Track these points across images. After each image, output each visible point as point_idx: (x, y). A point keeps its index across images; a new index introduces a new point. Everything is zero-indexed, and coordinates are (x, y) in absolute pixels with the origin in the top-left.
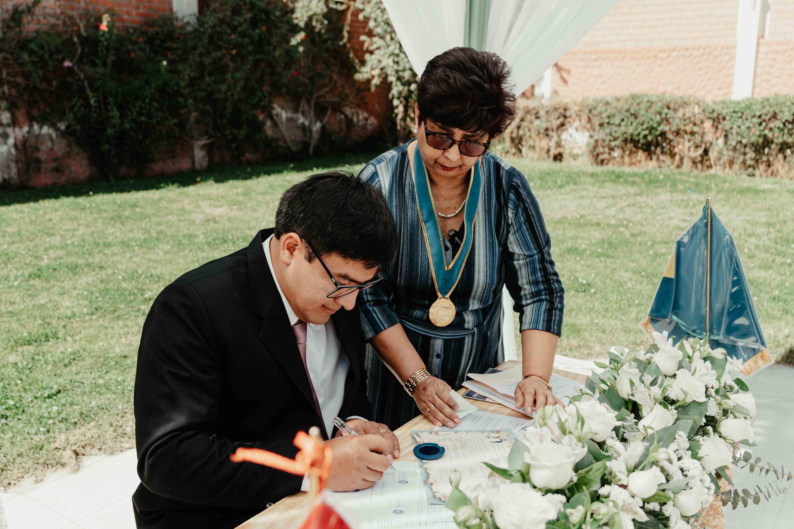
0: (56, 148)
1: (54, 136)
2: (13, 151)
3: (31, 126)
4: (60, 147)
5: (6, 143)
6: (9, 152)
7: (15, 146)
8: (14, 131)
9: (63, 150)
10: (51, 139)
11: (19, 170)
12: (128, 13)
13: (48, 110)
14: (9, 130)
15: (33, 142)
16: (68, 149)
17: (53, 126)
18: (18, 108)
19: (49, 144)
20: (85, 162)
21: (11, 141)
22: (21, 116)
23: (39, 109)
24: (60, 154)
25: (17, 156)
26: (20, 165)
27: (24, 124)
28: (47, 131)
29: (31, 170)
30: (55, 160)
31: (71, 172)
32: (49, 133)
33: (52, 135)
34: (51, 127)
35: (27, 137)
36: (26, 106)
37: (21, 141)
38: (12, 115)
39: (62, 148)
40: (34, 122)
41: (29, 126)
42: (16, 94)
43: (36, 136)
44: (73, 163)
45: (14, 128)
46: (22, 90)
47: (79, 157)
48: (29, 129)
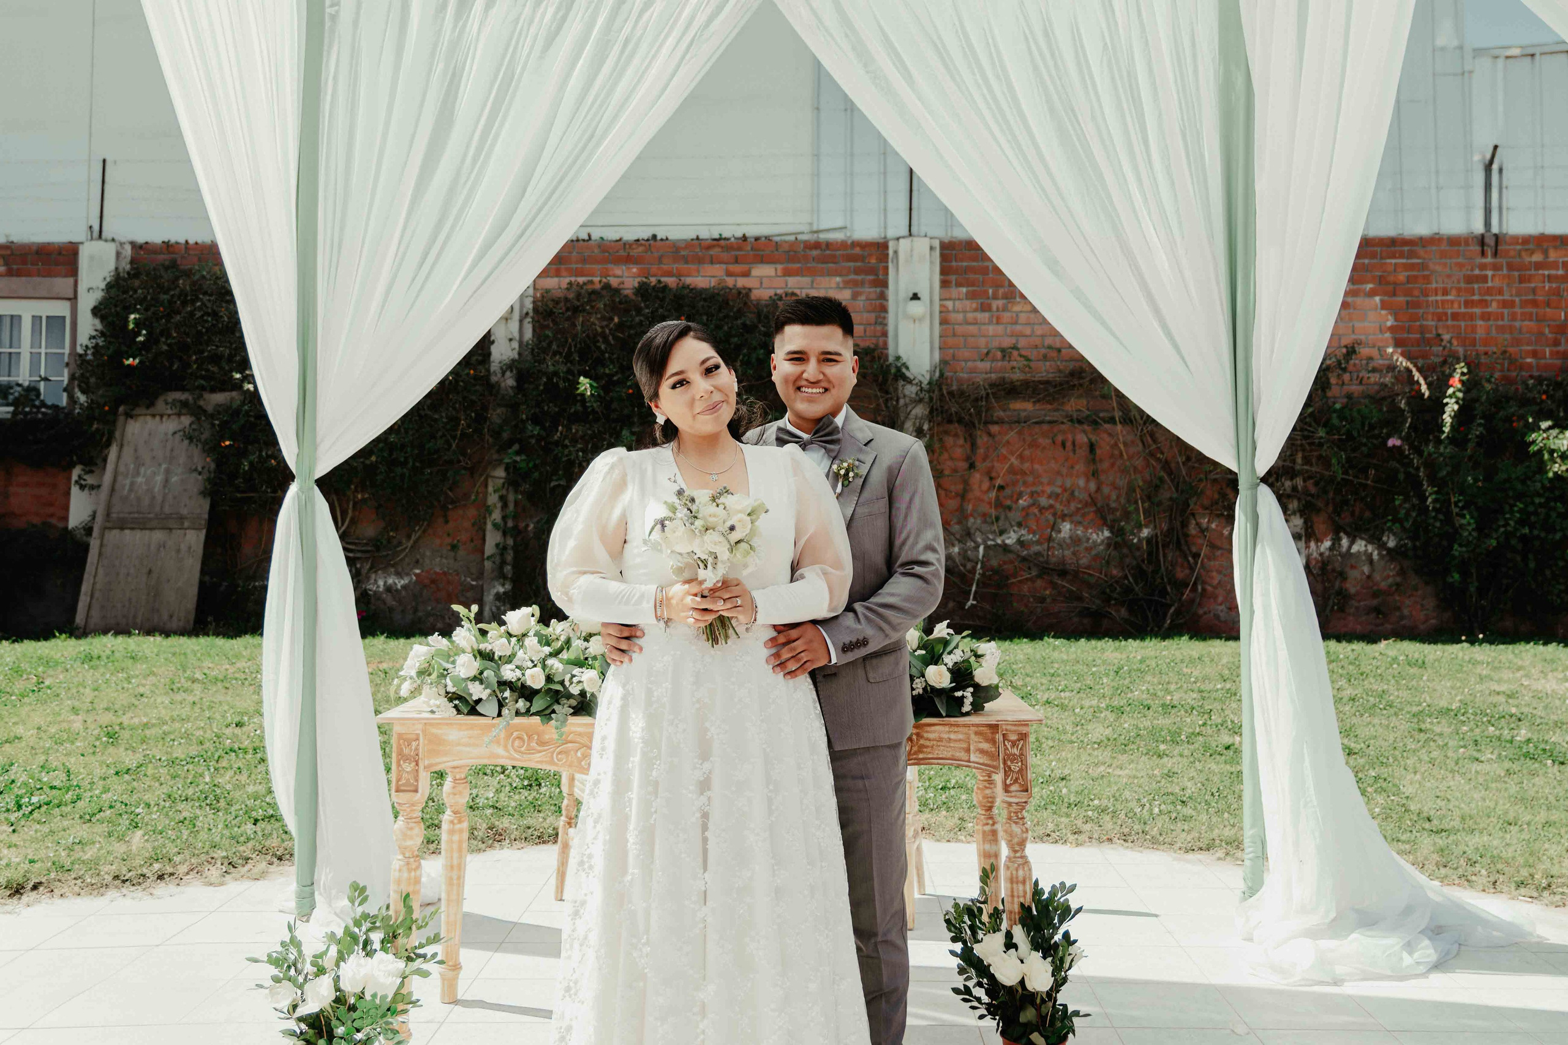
0: (1377, 577)
1: (1375, 556)
3: (1336, 540)
4: (1386, 576)
8: (1308, 547)
9: (1390, 580)
10: (1371, 561)
12: (1534, 354)
13: (1368, 514)
15: (1337, 565)
16: (1398, 579)
17: (1375, 539)
18: (1318, 511)
19: (1366, 569)
20: (1431, 603)
22: (1320, 524)
23: (1353, 514)
24: (1383, 585)
26: (1316, 598)
27: (1326, 536)
28: (1363, 549)
29: (1329, 608)
30: (1375, 595)
31: (1402, 618)
32: (1366, 551)
33: (1371, 554)
34: (1370, 541)
35: (1329, 557)
36: (1331, 508)
37: (1317, 561)
38: (1305, 522)
39: (1388, 576)
40: (1342, 534)
41: (1332, 539)
42: (1313, 490)
43: (1342, 556)
44: (1407, 602)
45: (1307, 541)
46: (1322, 484)
47: (1420, 592)
48: (1333, 544)
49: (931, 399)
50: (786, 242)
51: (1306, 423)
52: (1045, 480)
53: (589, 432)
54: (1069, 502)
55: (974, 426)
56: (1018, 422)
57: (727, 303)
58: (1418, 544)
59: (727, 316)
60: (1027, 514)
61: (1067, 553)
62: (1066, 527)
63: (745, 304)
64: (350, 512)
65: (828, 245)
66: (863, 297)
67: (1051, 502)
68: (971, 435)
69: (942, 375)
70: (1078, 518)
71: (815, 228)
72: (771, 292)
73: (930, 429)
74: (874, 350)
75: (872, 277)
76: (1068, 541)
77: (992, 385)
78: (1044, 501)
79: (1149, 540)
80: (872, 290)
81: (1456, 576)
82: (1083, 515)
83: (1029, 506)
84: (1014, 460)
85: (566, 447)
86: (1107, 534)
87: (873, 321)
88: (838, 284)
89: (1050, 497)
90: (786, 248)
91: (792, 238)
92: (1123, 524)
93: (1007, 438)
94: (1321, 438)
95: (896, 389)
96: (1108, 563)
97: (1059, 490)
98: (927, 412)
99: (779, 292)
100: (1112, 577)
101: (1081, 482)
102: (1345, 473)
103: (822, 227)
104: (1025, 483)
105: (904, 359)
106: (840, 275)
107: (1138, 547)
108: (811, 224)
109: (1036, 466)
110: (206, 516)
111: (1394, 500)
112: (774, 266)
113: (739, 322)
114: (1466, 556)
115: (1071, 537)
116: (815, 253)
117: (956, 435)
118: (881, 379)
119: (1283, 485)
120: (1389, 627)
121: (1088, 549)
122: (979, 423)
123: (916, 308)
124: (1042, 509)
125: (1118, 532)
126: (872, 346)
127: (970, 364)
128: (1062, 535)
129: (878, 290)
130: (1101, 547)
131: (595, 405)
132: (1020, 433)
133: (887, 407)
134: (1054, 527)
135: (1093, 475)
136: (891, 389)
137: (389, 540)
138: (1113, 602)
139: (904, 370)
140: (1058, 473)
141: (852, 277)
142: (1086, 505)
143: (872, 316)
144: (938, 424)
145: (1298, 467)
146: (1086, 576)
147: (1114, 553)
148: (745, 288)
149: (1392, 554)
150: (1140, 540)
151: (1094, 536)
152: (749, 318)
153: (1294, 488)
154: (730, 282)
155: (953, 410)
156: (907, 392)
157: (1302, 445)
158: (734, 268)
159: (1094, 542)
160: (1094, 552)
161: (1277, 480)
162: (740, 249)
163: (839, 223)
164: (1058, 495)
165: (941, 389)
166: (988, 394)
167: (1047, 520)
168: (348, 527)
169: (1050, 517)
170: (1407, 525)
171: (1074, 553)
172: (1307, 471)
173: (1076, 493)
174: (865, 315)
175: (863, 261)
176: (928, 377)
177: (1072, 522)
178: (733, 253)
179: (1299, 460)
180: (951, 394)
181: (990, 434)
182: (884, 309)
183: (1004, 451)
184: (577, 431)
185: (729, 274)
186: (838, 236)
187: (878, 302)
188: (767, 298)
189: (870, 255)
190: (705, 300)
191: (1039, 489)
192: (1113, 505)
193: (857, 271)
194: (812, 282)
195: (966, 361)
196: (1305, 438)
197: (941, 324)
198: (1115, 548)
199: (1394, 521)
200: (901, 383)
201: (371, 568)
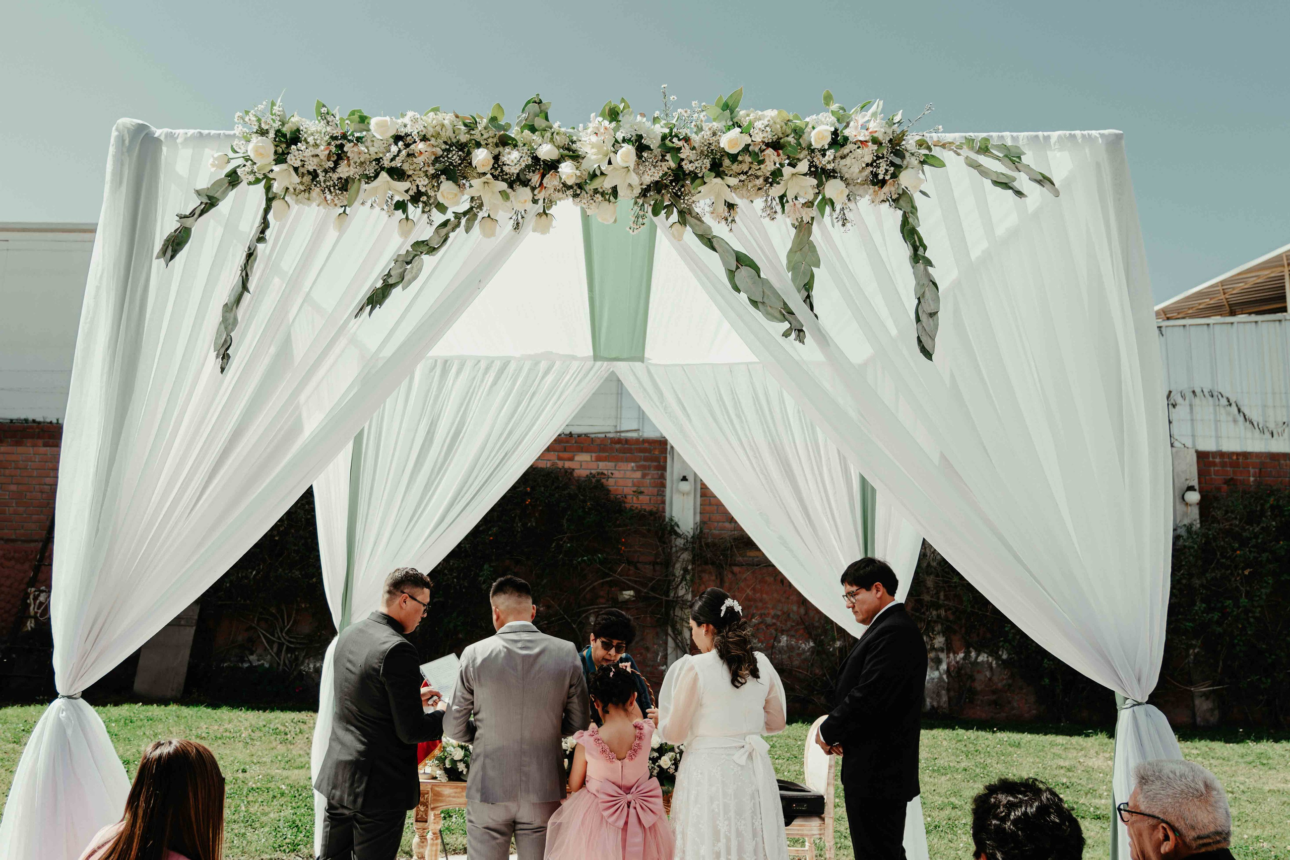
0: (995, 679)
1: (994, 665)
2: (945, 677)
3: (967, 654)
4: (1001, 679)
5: (938, 669)
6: (940, 678)
7: (948, 671)
8: (948, 657)
9: (1005, 682)
10: (991, 668)
11: (950, 699)
13: (989, 636)
14: (942, 656)
15: (968, 670)
16: (1010, 681)
17: (993, 653)
18: (954, 633)
19: (988, 674)
20: (1031, 699)
21: (944, 667)
22: (957, 643)
23: (978, 635)
24: (1000, 685)
25: (948, 683)
26: (952, 694)
27: (961, 650)
28: (986, 659)
29: (963, 701)
30: (994, 692)
31: (1013, 709)
32: (988, 660)
33: (991, 663)
34: (990, 655)
35: (962, 664)
36: (963, 630)
37: (955, 668)
38: (946, 640)
39: (1003, 679)
40: (971, 649)
41: (965, 652)
42: (951, 618)
43: (970, 663)
44: (1016, 698)
45: (948, 654)
46: (957, 613)
47: (1024, 691)
48: (965, 656)
49: (694, 548)
50: (599, 438)
51: (946, 572)
52: (770, 606)
53: (462, 565)
54: (786, 621)
55: (723, 568)
56: (753, 565)
57: (558, 479)
58: (1023, 657)
59: (556, 488)
60: (758, 629)
61: (784, 657)
62: (784, 639)
63: (570, 479)
64: (294, 615)
65: (627, 441)
66: (650, 477)
67: (774, 621)
68: (720, 574)
69: (701, 531)
70: (792, 633)
71: (618, 430)
72: (588, 472)
73: (693, 569)
74: (657, 513)
75: (655, 464)
76: (785, 648)
77: (735, 539)
78: (769, 620)
79: (840, 649)
80: (656, 472)
81: (1047, 681)
82: (796, 631)
83: (759, 624)
84: (749, 592)
85: (446, 575)
86: (812, 644)
87: (656, 494)
88: (633, 467)
89: (773, 617)
90: (599, 442)
91: (603, 436)
92: (823, 637)
93: (745, 576)
94: (955, 582)
95: (670, 541)
96: (812, 665)
97: (779, 613)
98: (690, 558)
99: (593, 472)
100: (815, 675)
101: (795, 608)
102: (973, 607)
103: (622, 429)
104: (757, 608)
105: (676, 519)
106: (634, 462)
107: (833, 655)
108: (616, 426)
109: (764, 596)
110: (196, 617)
111: (1005, 627)
112: (590, 454)
113: (566, 492)
114: (1053, 667)
115: (787, 646)
116: (618, 446)
117: (710, 573)
118: (660, 534)
119: (931, 614)
120: (1004, 715)
121: (799, 655)
122: (726, 564)
123: (685, 486)
124: (768, 626)
125: (819, 643)
126: (655, 509)
127: (720, 524)
128: (781, 644)
129: (660, 472)
130: (808, 654)
131: (467, 546)
132: (753, 572)
133: (664, 553)
134: (776, 639)
135: (803, 603)
136: (667, 541)
137: (320, 637)
138: (815, 692)
139: (676, 528)
140: (779, 601)
141: (642, 463)
142: (798, 624)
143: (656, 489)
144: (699, 566)
145: (941, 602)
146: (798, 674)
147: (816, 658)
148: (570, 469)
149: (1005, 664)
150: (834, 649)
151: (803, 645)
152: (573, 488)
153: (939, 616)
154: (560, 464)
155: (709, 556)
156: (678, 543)
157: (943, 587)
158: (562, 454)
159: (804, 650)
160: (803, 657)
161: (927, 610)
162: (567, 442)
163: (635, 427)
164: (778, 617)
165: (700, 542)
166: (732, 546)
167: (772, 634)
168: (292, 626)
169: (773, 631)
170: (1015, 643)
171: (789, 657)
172: (948, 605)
173: (791, 615)
174: (651, 488)
175: (650, 452)
176: (692, 534)
177: (788, 636)
178: (563, 444)
179: (942, 597)
180: (707, 544)
181: (732, 573)
182: (663, 486)
183: (742, 584)
184: (454, 564)
185: (560, 459)
186: (634, 435)
187: (659, 481)
188: (585, 476)
189: (655, 449)
190: (543, 476)
191: (766, 612)
192: (817, 624)
193: (646, 459)
194: (615, 466)
195: (718, 522)
196: (946, 582)
197: (701, 496)
198: (817, 655)
199: (1006, 641)
200: (674, 537)
201: (304, 657)
